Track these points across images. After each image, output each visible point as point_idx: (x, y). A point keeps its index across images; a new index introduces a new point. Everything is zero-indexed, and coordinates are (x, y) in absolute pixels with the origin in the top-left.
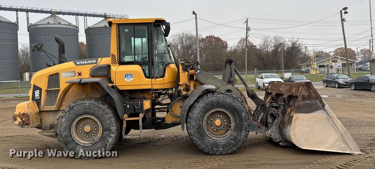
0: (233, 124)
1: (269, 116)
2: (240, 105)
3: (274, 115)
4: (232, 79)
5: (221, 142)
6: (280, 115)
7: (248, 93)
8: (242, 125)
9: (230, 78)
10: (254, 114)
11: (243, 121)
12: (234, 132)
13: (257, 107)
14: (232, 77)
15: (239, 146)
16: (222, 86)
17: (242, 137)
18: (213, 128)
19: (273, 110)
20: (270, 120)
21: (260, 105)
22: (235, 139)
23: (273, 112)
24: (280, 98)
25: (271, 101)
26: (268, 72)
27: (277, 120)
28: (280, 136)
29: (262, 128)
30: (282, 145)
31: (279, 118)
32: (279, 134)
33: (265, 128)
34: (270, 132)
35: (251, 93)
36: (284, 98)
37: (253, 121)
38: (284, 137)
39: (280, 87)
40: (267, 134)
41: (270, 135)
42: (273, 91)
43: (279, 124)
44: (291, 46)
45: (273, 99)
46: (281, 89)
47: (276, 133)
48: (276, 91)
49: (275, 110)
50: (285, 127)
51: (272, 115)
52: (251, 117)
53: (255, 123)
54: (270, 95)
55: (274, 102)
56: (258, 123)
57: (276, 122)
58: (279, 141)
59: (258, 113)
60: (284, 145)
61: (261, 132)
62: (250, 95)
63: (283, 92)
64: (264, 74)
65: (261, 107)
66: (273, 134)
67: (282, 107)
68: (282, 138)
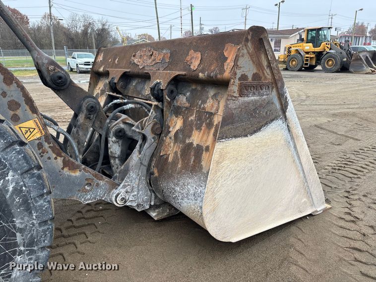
1: (112, 139)
3: (125, 133)
6: (150, 137)
8: (7, 233)
10: (66, 139)
11: (9, 217)
19: (121, 122)
20: (115, 148)
21: (84, 108)
23: (122, 126)
24: (134, 84)
25: (111, 93)
26: (80, 51)
27: (140, 154)
28: (151, 195)
29: (98, 185)
30: (156, 219)
31: (147, 145)
32: (147, 191)
33: (107, 181)
34: (122, 195)
35: (52, 73)
36: (156, 85)
37: (66, 169)
38: (161, 195)
39: (134, 56)
40: (114, 200)
41: (122, 200)
42: (112, 67)
43: (146, 163)
44: (101, 27)
45: (116, 88)
46: (135, 61)
47: (139, 191)
48: (121, 68)
49: (130, 120)
50: (170, 176)
51: (120, 134)
52: (59, 158)
53: (73, 174)
54: (102, 79)
55: (121, 96)
56: (83, 173)
57: (140, 159)
58: (148, 207)
59: (79, 135)
60: (160, 217)
61: (96, 195)
62: (48, 79)
63: (146, 68)
64: (76, 53)
65: (86, 115)
66: (133, 196)
67: (152, 113)
68: (156, 197)
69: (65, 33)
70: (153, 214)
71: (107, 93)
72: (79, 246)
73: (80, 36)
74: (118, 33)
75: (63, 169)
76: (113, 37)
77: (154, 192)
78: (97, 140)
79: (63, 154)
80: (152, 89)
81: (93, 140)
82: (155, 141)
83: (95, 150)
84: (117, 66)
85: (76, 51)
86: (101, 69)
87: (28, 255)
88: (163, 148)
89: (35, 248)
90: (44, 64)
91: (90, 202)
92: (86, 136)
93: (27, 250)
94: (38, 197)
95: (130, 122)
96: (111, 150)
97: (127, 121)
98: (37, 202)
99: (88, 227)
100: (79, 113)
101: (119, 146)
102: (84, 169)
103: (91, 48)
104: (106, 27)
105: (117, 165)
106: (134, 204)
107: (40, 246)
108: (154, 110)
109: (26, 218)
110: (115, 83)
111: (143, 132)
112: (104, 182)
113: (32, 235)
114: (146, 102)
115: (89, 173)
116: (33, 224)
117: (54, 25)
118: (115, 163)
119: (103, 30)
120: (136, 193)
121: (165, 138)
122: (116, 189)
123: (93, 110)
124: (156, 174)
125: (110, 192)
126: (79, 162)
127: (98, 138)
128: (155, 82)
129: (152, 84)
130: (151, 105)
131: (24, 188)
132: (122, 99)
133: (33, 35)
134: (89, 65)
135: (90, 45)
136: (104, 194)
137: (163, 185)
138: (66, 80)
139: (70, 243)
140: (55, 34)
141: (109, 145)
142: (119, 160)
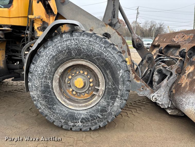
0: (102, 88)
1: (156, 73)
2: (116, 56)
3: (162, 71)
4: (115, 21)
5: (81, 114)
6: (174, 73)
7: (133, 42)
8: (116, 89)
9: (112, 20)
10: (137, 68)
11: (118, 84)
12: (103, 100)
13: (142, 61)
14: (114, 17)
15: (109, 121)
16: (98, 28)
17: (115, 109)
18: (71, 90)
19: (161, 66)
20: (156, 78)
21: (146, 58)
22: (103, 110)
23: (161, 68)
24: (171, 51)
25: (159, 54)
26: (146, 38)
27: (168, 80)
28: (170, 102)
29: (146, 89)
30: (170, 114)
31: (172, 77)
32: (168, 99)
33: (150, 89)
34: (156, 96)
35: (137, 42)
36: (182, 50)
37: (135, 79)
38: (174, 103)
39: (174, 37)
40: (151, 98)
41: (155, 99)
42: (162, 43)
43: (170, 86)
44: (159, 27)
45: (162, 52)
46: (174, 40)
47: (163, 98)
48: (167, 43)
49: (166, 66)
50: (181, 93)
51: (160, 72)
52: (133, 74)
53: (137, 82)
54: (156, 48)
55: (164, 55)
56: (141, 83)
57: (167, 83)
58: (167, 107)
59: (142, 68)
60: (172, 114)
61: (144, 94)
62: (135, 44)
63: (179, 43)
64: (144, 39)
65: (147, 61)
66: (160, 99)
67: (178, 63)
68: (172, 104)
69: (141, 30)
70: (169, 111)
71: (157, 54)
72: (133, 112)
73: (148, 31)
74: (168, 29)
75: (134, 79)
76: (165, 31)
77: (171, 101)
78: (148, 74)
79: (135, 73)
80: (180, 52)
81: (147, 74)
82: (176, 76)
83: (147, 78)
84: (164, 42)
85: (144, 38)
86: (156, 44)
87: (120, 99)
88: (180, 80)
89: (123, 98)
90: (135, 38)
91: (141, 95)
92: (145, 69)
93: (120, 98)
94: (127, 81)
95: (166, 67)
96: (154, 78)
97: (164, 66)
98: (126, 82)
99: (138, 108)
100: (144, 60)
101: (158, 77)
102: (142, 81)
103: (152, 37)
104: (162, 26)
105: (155, 85)
106: (160, 103)
107: (124, 98)
108: (179, 61)
109: (122, 87)
110: (162, 50)
111: (171, 71)
112: (149, 89)
113: (123, 93)
114: (176, 58)
115: (144, 84)
116: (124, 89)
117: (137, 26)
118: (155, 84)
119: (160, 28)
120: (162, 98)
121: (182, 76)
122: (153, 93)
123: (150, 59)
124: (174, 92)
125: (150, 94)
126: (140, 78)
127: (149, 73)
128: (182, 49)
129: (180, 50)
130: (178, 59)
131: (124, 76)
132: (164, 56)
133: (126, 31)
134: (149, 45)
135: (152, 35)
136: (148, 94)
137: (177, 97)
138: (142, 45)
139: (130, 110)
140: (136, 30)
141: (154, 75)
142: (157, 83)
